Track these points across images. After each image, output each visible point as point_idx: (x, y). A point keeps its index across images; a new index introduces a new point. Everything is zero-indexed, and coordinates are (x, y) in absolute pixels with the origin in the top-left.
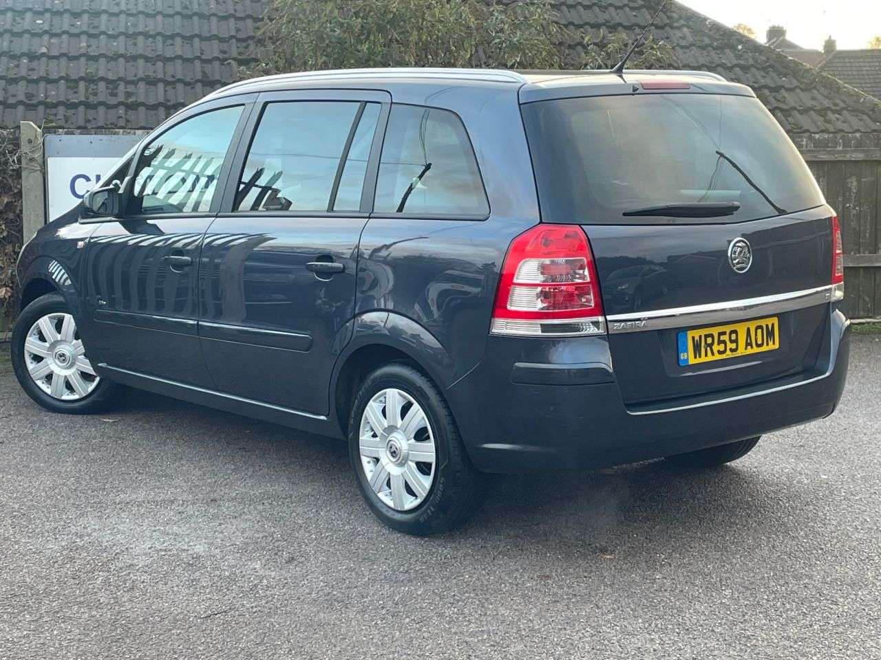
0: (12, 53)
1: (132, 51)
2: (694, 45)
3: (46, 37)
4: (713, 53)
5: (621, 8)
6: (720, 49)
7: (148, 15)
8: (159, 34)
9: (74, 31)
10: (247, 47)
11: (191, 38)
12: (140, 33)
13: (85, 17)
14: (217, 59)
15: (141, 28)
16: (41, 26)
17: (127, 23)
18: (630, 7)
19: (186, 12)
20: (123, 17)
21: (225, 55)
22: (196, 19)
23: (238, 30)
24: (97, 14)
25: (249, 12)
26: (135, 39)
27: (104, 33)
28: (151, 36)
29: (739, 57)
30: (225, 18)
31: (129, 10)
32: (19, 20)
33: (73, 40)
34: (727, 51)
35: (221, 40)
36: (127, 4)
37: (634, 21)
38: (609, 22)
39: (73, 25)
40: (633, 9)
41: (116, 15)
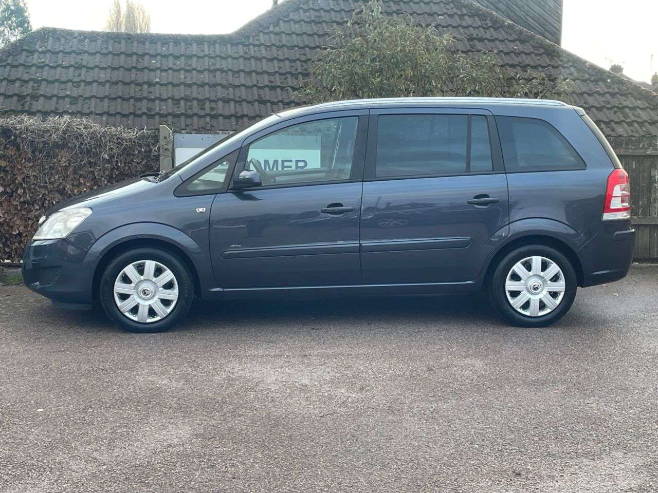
0: (137, 82)
1: (213, 81)
2: (578, 79)
3: (158, 72)
4: (591, 85)
5: (529, 54)
6: (596, 81)
7: (222, 58)
8: (229, 70)
9: (175, 68)
10: (286, 79)
11: (250, 73)
12: (218, 70)
13: (183, 58)
14: (267, 86)
15: (218, 66)
16: (155, 65)
17: (209, 63)
18: (535, 54)
19: (246, 56)
20: (206, 59)
21: (272, 84)
22: (253, 60)
23: (280, 68)
24: (190, 57)
25: (287, 56)
26: (215, 73)
27: (195, 69)
28: (225, 71)
29: (609, 87)
30: (271, 60)
31: (210, 54)
32: (140, 60)
33: (175, 74)
34: (600, 83)
35: (269, 74)
36: (209, 50)
37: (538, 62)
38: (521, 63)
39: (174, 64)
40: (537, 55)
41: (202, 58)
